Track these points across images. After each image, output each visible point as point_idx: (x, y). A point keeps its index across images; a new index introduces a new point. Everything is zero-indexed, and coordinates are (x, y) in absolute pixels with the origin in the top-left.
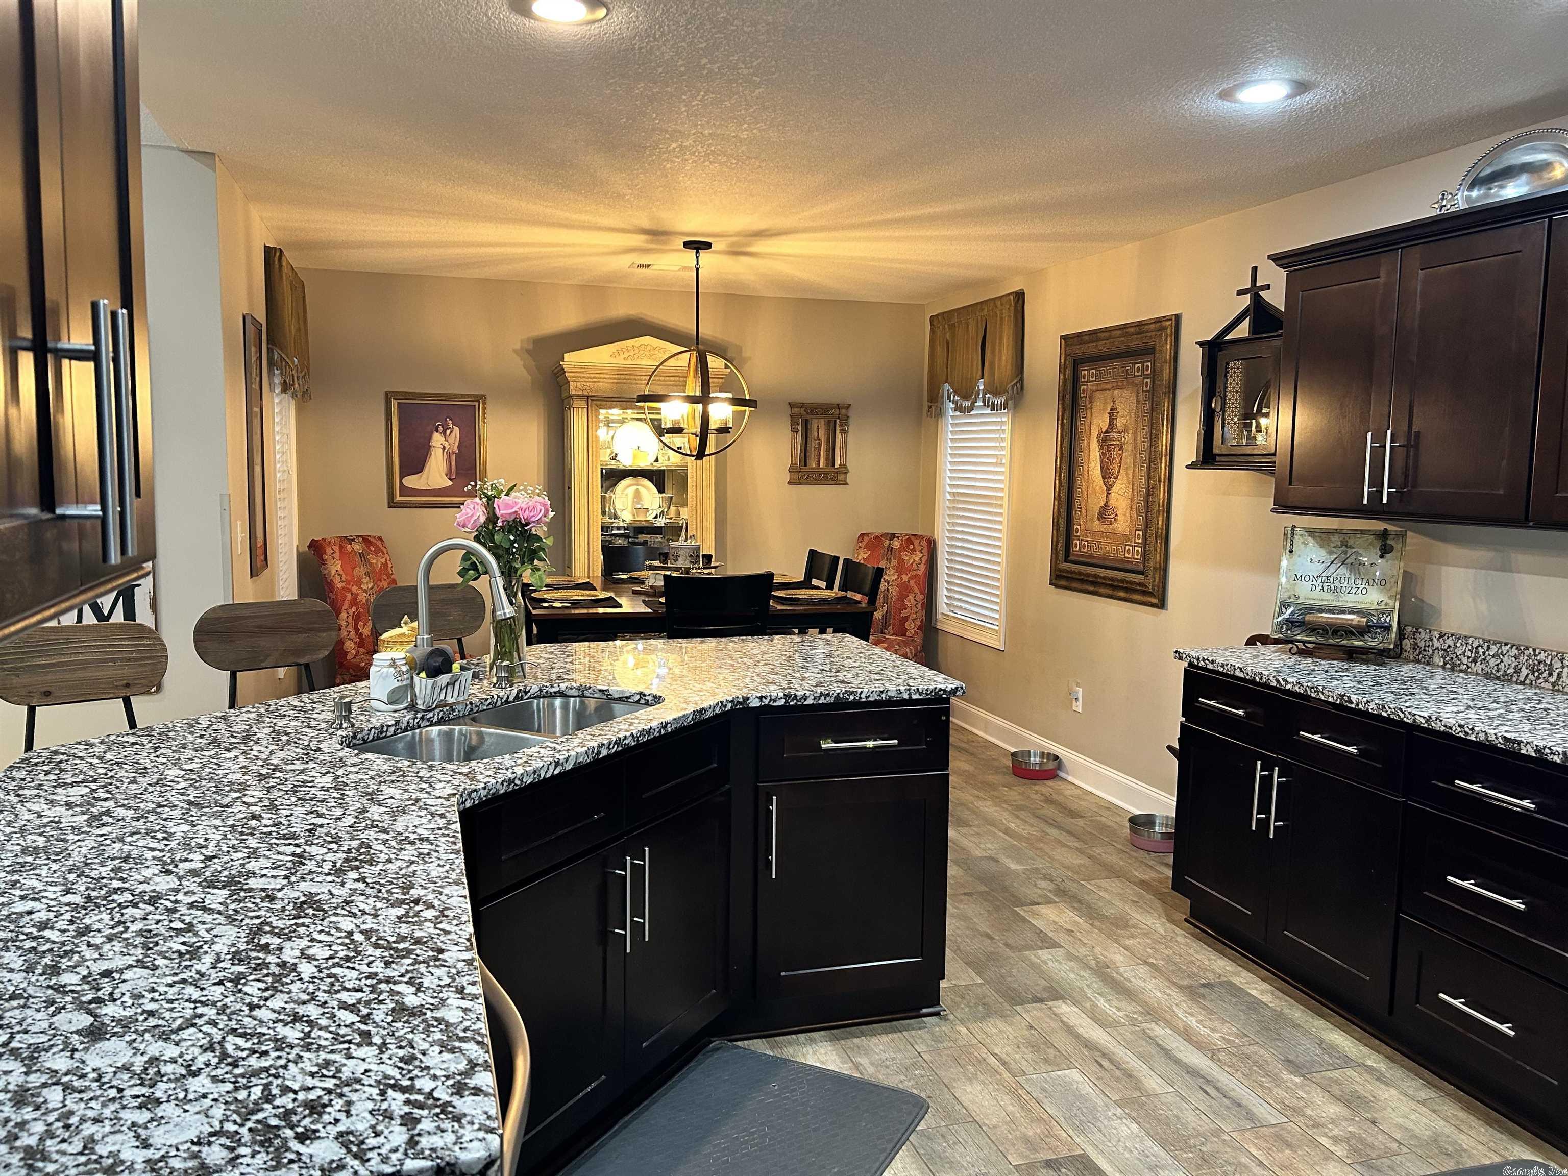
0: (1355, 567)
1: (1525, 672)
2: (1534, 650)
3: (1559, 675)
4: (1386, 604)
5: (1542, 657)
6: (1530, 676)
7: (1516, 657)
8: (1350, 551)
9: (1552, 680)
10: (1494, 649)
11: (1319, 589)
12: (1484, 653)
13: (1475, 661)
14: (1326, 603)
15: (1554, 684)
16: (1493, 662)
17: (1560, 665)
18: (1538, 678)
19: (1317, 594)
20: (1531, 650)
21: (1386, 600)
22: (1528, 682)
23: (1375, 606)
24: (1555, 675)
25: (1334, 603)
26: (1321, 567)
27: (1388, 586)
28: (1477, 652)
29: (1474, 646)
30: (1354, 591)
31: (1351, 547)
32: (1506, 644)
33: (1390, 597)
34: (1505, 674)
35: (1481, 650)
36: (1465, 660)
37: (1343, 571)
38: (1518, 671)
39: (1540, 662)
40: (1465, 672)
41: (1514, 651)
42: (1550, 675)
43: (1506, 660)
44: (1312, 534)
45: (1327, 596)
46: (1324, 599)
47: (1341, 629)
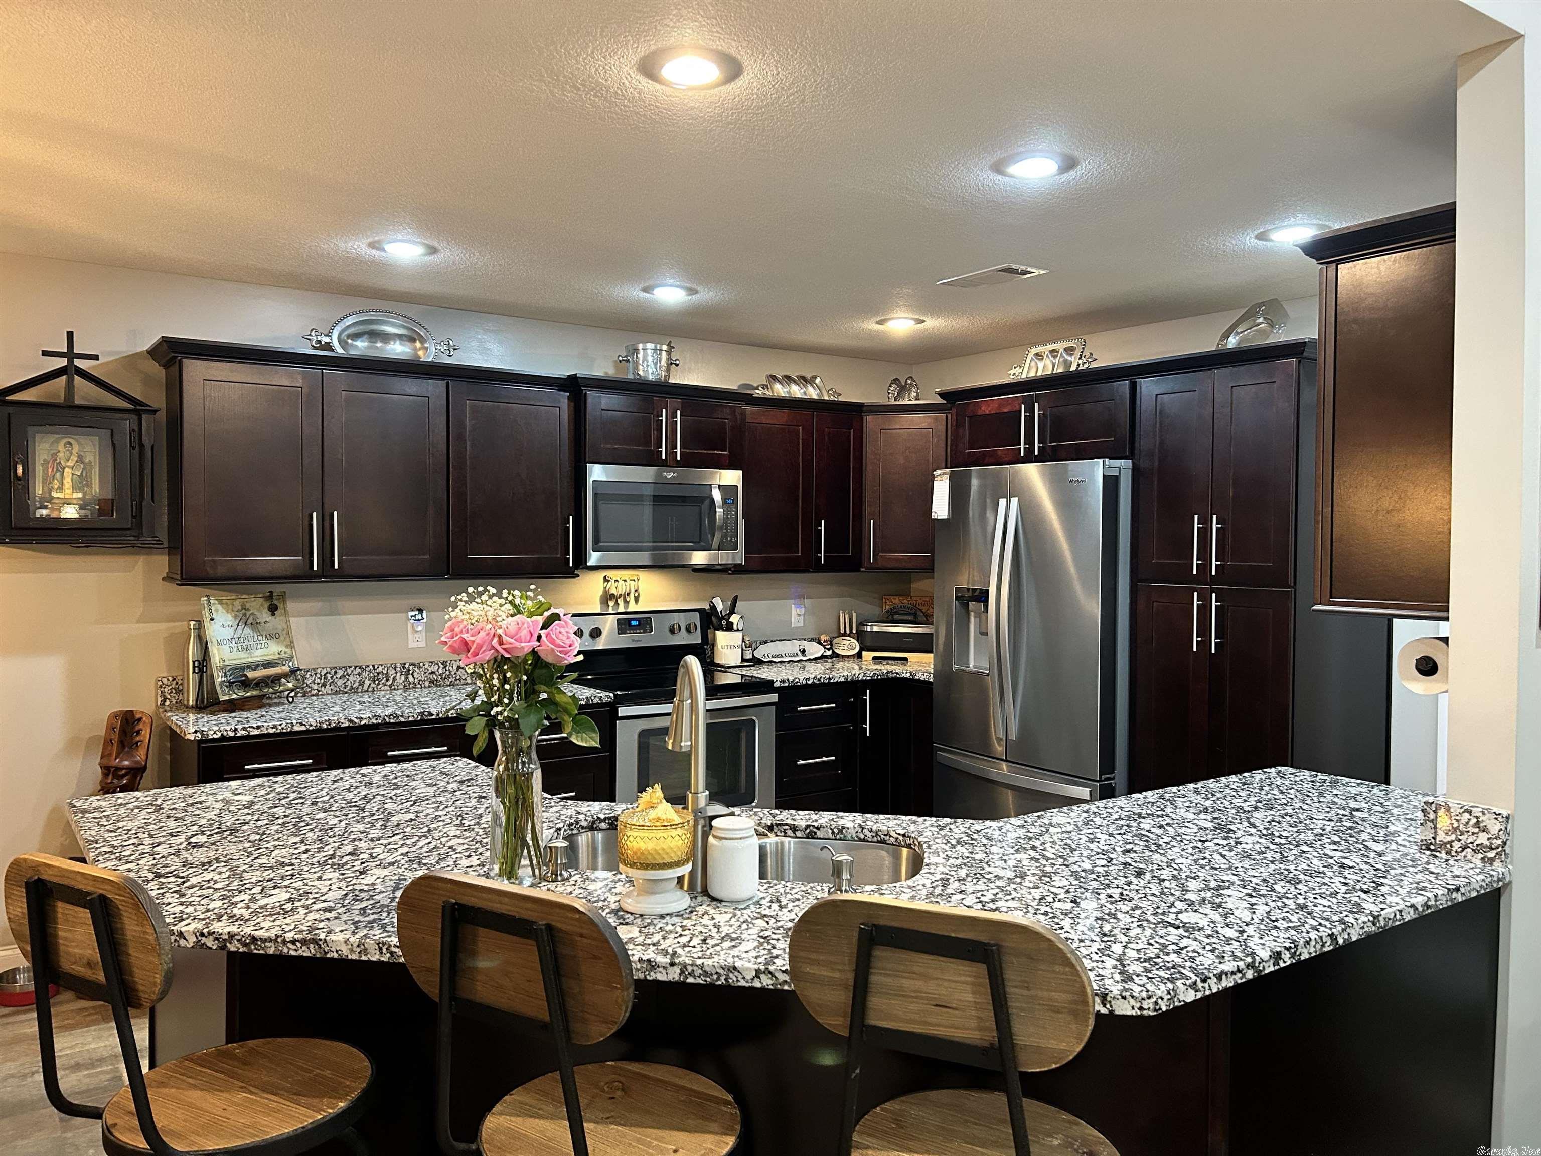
0: (255, 625)
1: (367, 683)
2: (373, 666)
3: (394, 679)
4: (285, 653)
5: (380, 669)
6: (373, 685)
7: (359, 675)
8: (248, 613)
9: (389, 683)
10: (340, 673)
11: (235, 649)
12: (332, 678)
13: (324, 685)
14: (243, 661)
15: (390, 686)
16: (340, 683)
17: (394, 671)
18: (378, 684)
19: (235, 654)
20: (371, 667)
21: (284, 649)
22: (370, 689)
23: (277, 656)
24: (391, 679)
25: (250, 660)
26: (232, 630)
27: (282, 638)
28: (326, 678)
29: (323, 674)
30: (259, 646)
31: (248, 610)
32: (350, 667)
33: (287, 647)
34: (352, 688)
35: (329, 676)
36: (315, 687)
37: (248, 631)
38: (362, 684)
39: (378, 674)
40: (317, 695)
41: (358, 670)
42: (387, 680)
43: (351, 678)
44: (220, 602)
45: (243, 655)
46: (242, 658)
47: (276, 679)
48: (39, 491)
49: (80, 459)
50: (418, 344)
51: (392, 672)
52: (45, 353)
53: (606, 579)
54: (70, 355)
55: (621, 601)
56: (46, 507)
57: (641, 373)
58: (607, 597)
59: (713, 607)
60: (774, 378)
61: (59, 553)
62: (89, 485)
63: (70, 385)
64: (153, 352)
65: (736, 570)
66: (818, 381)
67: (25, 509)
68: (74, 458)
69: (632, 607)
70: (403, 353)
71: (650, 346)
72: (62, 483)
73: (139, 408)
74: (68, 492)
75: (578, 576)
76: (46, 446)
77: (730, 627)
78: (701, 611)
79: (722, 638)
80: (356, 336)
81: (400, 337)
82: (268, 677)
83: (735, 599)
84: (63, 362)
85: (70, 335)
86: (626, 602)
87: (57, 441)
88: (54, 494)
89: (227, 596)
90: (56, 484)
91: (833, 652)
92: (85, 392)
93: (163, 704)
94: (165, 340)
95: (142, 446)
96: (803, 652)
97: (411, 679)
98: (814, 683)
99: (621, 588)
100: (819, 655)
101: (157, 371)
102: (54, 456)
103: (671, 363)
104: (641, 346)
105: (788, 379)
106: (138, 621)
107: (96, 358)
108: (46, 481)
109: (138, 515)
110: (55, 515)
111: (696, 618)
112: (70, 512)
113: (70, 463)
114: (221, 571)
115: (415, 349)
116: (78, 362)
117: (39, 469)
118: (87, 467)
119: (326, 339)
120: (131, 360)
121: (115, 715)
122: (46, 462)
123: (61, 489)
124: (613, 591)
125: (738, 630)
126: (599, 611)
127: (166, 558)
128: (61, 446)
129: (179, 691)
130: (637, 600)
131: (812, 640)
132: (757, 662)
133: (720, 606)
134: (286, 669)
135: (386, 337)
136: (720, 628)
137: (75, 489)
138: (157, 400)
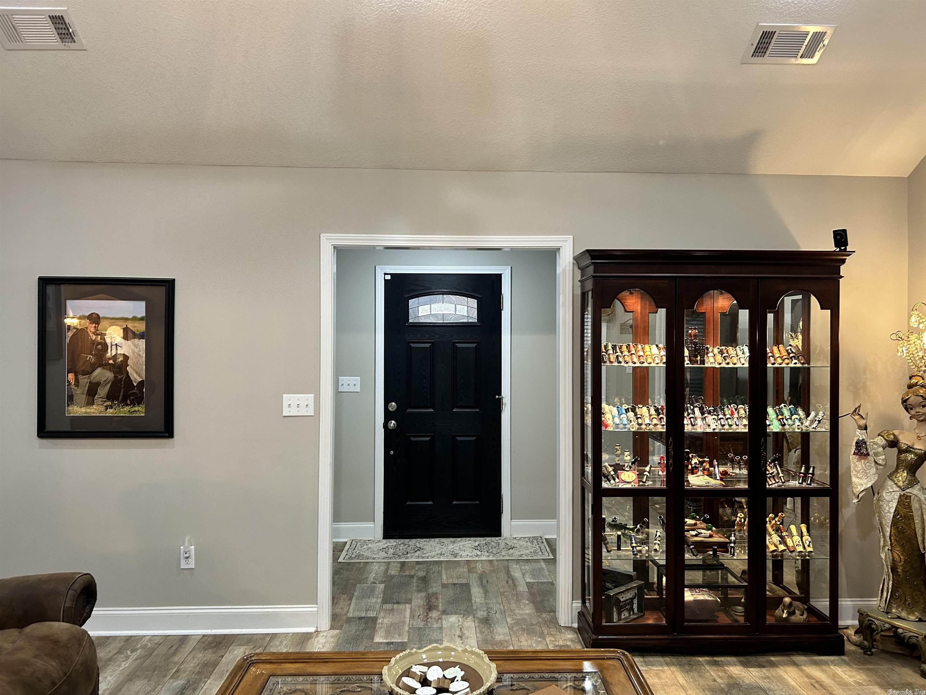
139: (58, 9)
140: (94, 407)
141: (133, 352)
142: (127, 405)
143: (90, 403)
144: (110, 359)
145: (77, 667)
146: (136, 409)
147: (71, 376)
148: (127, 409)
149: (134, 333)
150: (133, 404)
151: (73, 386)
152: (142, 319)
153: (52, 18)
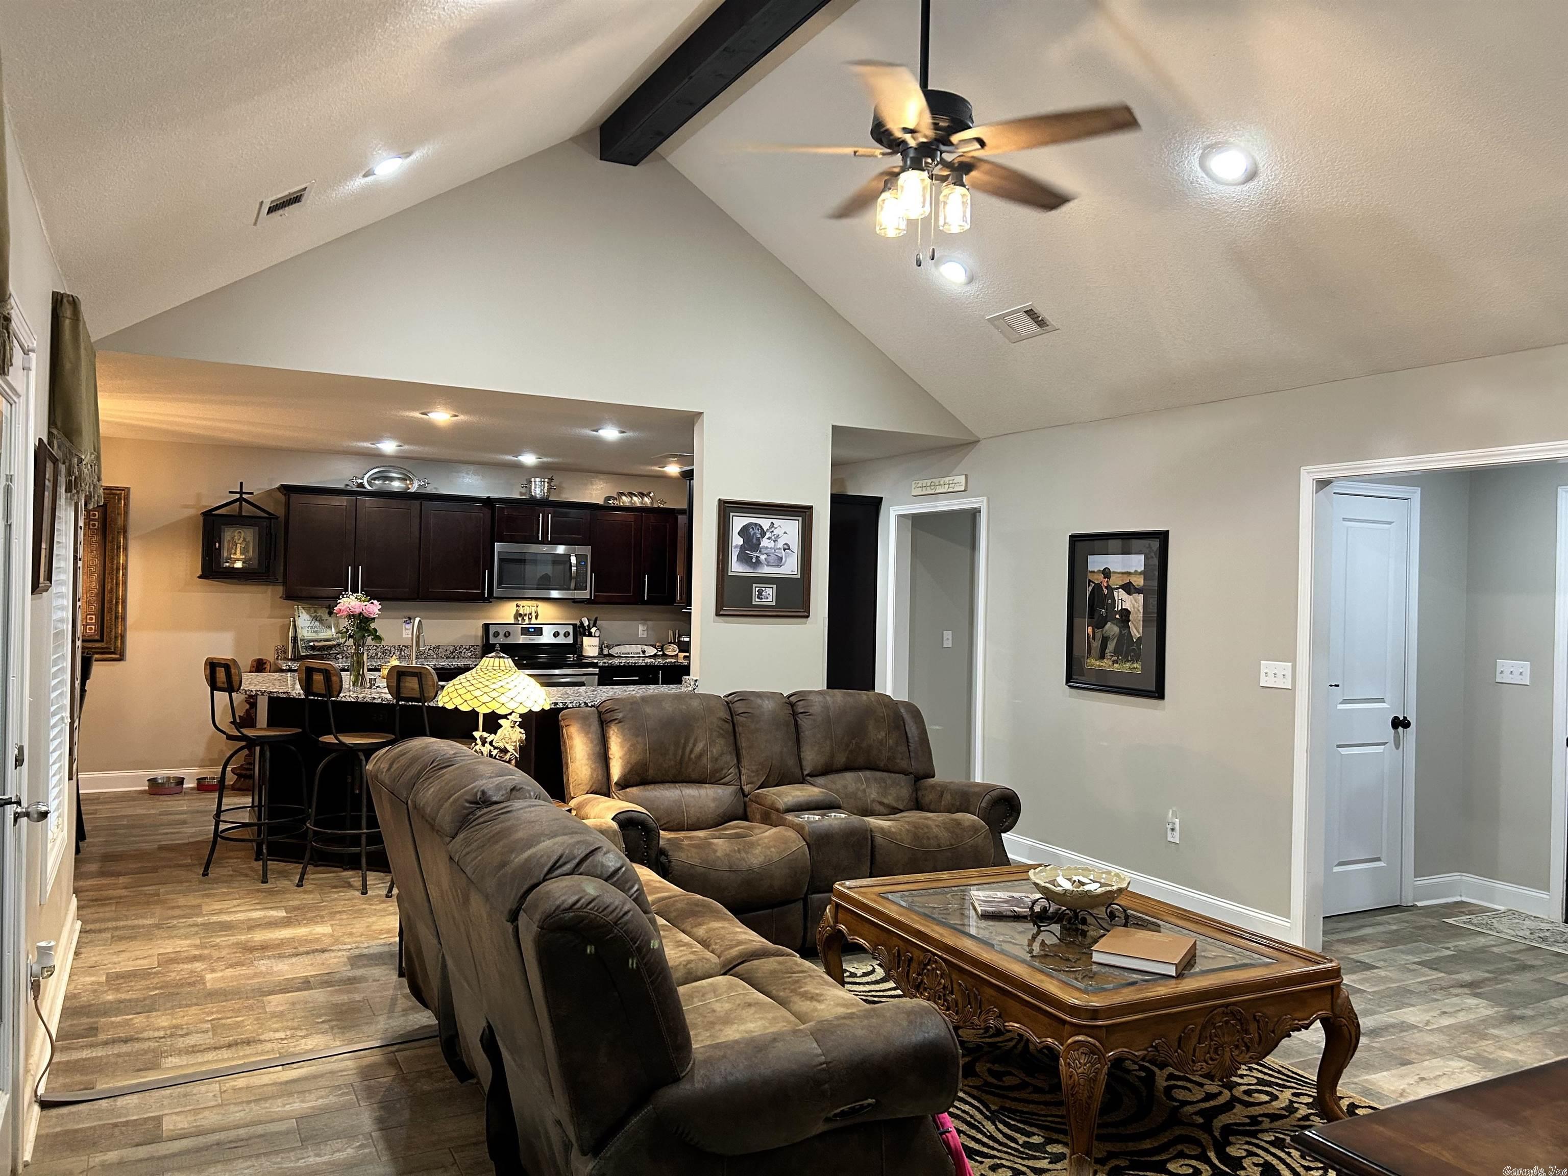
0: (321, 621)
1: (380, 654)
8: (317, 615)
11: (310, 632)
19: (310, 634)
21: (336, 634)
23: (331, 636)
25: (318, 637)
26: (309, 623)
30: (322, 631)
31: (317, 613)
37: (317, 623)
38: (377, 654)
41: (375, 648)
43: (371, 651)
44: (304, 608)
45: (314, 634)
46: (314, 636)
47: (331, 647)
48: (225, 555)
49: (244, 540)
50: (408, 482)
51: (393, 649)
52: (230, 492)
53: (517, 606)
54: (241, 493)
55: (526, 618)
56: (228, 562)
57: (533, 494)
58: (518, 615)
59: (582, 623)
60: (623, 494)
61: (231, 584)
62: (248, 552)
63: (241, 506)
64: (278, 489)
65: (589, 602)
66: (652, 495)
67: (219, 563)
68: (242, 539)
69: (534, 621)
70: (398, 487)
71: (538, 479)
72: (236, 551)
73: (271, 517)
74: (238, 556)
75: (491, 602)
76: (229, 533)
77: (590, 635)
78: (574, 626)
79: (586, 641)
80: (374, 479)
81: (399, 479)
82: (325, 646)
83: (596, 619)
84: (238, 496)
85: (241, 483)
86: (530, 619)
87: (234, 532)
88: (232, 556)
89: (306, 606)
90: (233, 551)
91: (664, 653)
92: (247, 510)
93: (278, 657)
94: (282, 485)
95: (271, 534)
96: (644, 652)
97: (403, 653)
98: (624, 665)
99: (527, 611)
100: (652, 654)
101: (281, 497)
102: (233, 538)
103: (549, 489)
104: (533, 480)
105: (631, 494)
106: (268, 618)
107: (252, 493)
108: (229, 550)
109: (268, 567)
110: (231, 566)
111: (570, 629)
112: (239, 565)
113: (240, 542)
114: (304, 594)
115: (406, 484)
116: (244, 496)
117: (226, 544)
118: (247, 544)
119: (360, 481)
120: (270, 493)
121: (255, 660)
122: (229, 541)
123: (235, 554)
124: (521, 612)
125: (595, 636)
126: (513, 622)
127: (281, 588)
128: (236, 534)
129: (285, 653)
130: (536, 618)
131: (651, 645)
132: (610, 656)
133: (586, 623)
134: (335, 643)
135: (392, 479)
136: (585, 635)
137: (241, 554)
138: (280, 512)
139: (1027, 305)
140: (1105, 660)
141: (1134, 607)
142: (1128, 661)
143: (1102, 657)
144: (1117, 612)
145: (966, 846)
146: (1135, 665)
147: (1090, 629)
148: (1128, 665)
149: (1135, 588)
150: (1133, 661)
151: (1091, 640)
152: (1141, 573)
153: (1026, 312)
